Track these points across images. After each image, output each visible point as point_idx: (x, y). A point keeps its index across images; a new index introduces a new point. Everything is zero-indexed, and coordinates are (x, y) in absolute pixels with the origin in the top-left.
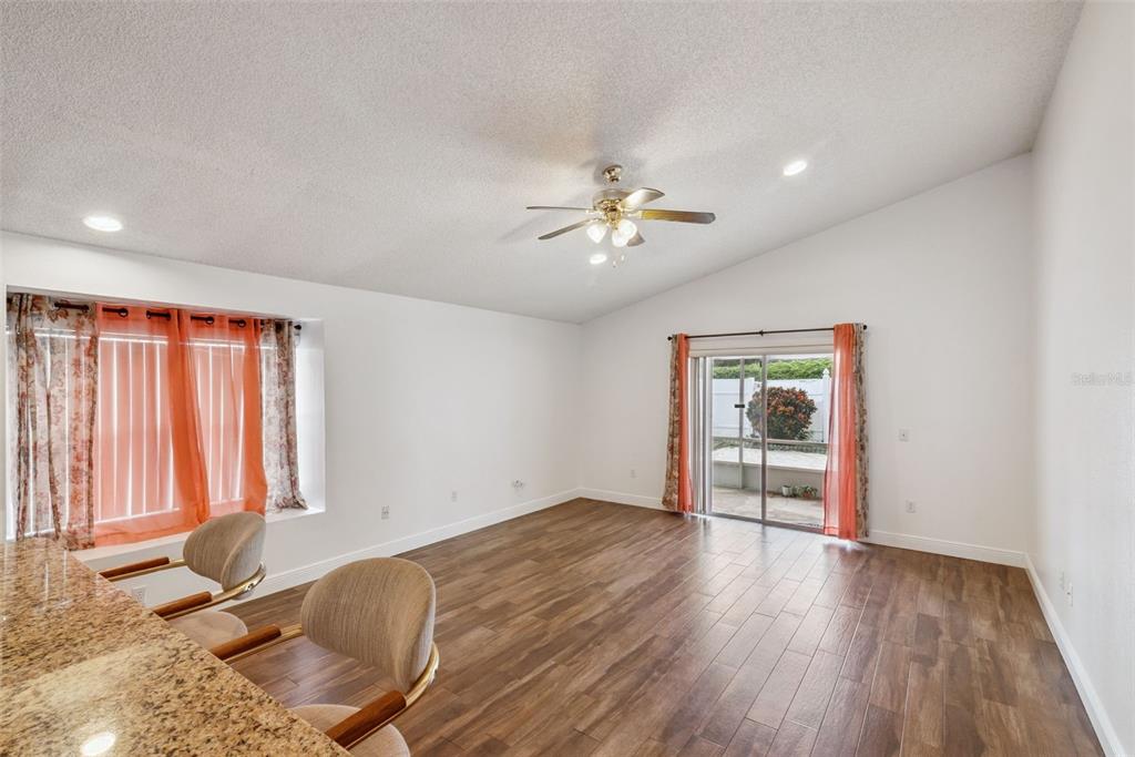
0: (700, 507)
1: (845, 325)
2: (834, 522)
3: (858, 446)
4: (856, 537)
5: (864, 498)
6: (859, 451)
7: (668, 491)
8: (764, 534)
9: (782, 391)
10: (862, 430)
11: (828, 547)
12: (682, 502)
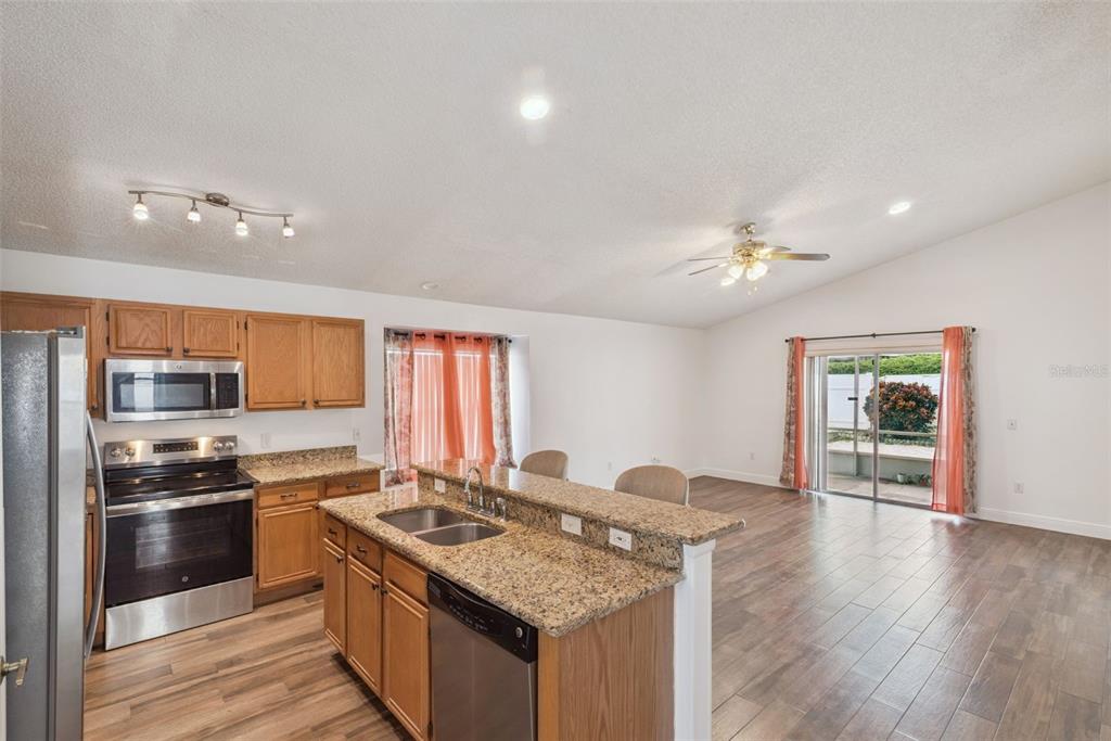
0: (815, 486)
1: (954, 328)
2: (942, 500)
3: (967, 432)
4: (964, 512)
5: (972, 479)
6: (966, 437)
7: (785, 470)
8: (875, 509)
9: (903, 386)
10: (970, 420)
11: (936, 522)
12: (797, 480)
